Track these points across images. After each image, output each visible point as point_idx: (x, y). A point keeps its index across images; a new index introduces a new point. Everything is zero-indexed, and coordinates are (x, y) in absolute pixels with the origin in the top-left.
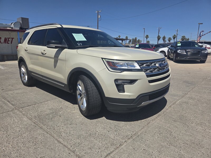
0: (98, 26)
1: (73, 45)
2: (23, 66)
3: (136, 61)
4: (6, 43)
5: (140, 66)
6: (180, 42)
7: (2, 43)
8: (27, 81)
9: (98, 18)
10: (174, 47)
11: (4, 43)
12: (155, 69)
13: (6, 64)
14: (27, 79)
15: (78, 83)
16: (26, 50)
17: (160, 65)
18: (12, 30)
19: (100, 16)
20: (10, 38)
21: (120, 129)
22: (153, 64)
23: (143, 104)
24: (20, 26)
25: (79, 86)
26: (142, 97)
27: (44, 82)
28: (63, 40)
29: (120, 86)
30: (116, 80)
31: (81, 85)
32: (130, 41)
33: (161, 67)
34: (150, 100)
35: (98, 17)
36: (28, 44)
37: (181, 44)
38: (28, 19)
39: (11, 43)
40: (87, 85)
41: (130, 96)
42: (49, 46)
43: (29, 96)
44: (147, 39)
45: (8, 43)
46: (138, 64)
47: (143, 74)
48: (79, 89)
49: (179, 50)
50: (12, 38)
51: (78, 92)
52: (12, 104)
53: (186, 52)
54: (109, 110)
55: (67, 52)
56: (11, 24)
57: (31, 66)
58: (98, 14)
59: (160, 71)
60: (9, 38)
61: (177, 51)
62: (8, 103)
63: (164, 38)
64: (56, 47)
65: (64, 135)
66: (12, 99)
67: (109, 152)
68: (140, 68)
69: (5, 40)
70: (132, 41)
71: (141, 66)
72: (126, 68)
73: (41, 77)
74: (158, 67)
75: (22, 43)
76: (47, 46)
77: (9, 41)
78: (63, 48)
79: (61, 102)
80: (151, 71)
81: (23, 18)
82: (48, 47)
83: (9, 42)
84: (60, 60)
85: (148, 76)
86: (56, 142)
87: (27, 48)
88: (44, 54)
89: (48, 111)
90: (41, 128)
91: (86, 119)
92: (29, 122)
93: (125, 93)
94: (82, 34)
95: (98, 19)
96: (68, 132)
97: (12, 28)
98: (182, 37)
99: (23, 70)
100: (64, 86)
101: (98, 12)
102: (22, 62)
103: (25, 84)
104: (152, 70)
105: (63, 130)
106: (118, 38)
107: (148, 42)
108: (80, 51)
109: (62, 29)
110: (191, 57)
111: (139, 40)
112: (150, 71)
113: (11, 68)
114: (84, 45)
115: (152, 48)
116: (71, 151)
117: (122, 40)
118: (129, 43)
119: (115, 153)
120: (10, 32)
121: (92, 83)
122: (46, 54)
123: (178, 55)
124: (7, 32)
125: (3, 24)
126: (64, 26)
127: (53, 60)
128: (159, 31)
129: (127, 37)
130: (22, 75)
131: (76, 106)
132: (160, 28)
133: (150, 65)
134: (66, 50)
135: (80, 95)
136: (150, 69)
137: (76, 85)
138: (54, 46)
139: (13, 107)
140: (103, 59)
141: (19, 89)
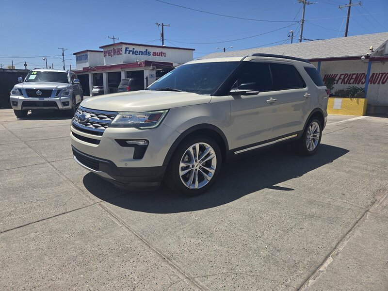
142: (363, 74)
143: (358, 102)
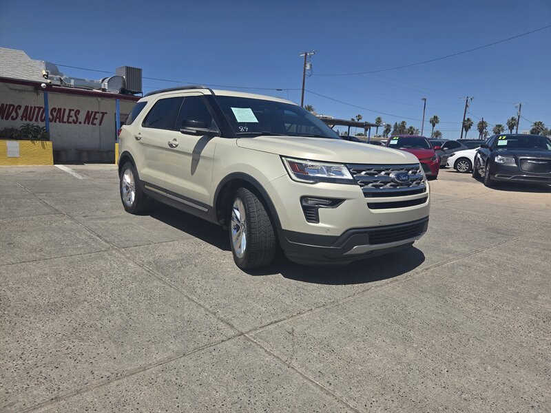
0: (303, 90)
1: (231, 129)
2: (128, 171)
3: (345, 164)
4: (88, 124)
5: (352, 174)
6: (504, 137)
7: (80, 123)
8: (133, 203)
9: (305, 70)
10: (488, 148)
11: (85, 123)
12: (386, 183)
13: (87, 171)
14: (133, 199)
15: (234, 206)
16: (137, 138)
17: (398, 176)
18: (104, 96)
19: (311, 65)
20: (98, 113)
21: (306, 293)
22: (383, 173)
23: (357, 249)
24: (121, 86)
25: (236, 211)
26: (354, 235)
27: (168, 204)
28: (213, 120)
29: (310, 209)
30: (303, 198)
31: (239, 209)
32: (387, 131)
33: (399, 179)
34: (372, 243)
35: (305, 67)
36: (142, 126)
37: (506, 141)
38: (140, 70)
39: (100, 124)
40: (250, 206)
41: (328, 229)
42: (184, 130)
43: (137, 231)
44: (434, 126)
45: (93, 124)
46: (349, 169)
47: (357, 189)
48: (237, 217)
49: (499, 156)
50: (104, 114)
51: (233, 223)
52: (106, 241)
53: (516, 163)
54: (289, 258)
55: (218, 143)
56: (103, 80)
57: (145, 172)
58: (305, 61)
59: (398, 187)
60: (96, 113)
61: (494, 159)
62: (98, 238)
63: (482, 127)
64: (198, 134)
65: (199, 291)
66: (106, 234)
67: (277, 320)
68: (351, 178)
69: (88, 117)
70: (392, 130)
71: (355, 174)
72: (325, 176)
73: (164, 194)
74: (393, 180)
75: (130, 124)
76: (181, 130)
77: (96, 119)
78: (211, 136)
79: (199, 244)
80: (377, 187)
81: (130, 68)
82: (183, 132)
83: (95, 121)
84: (205, 158)
85: (366, 194)
86: (185, 299)
87: (140, 134)
88: (174, 147)
89: (174, 256)
90: (160, 279)
91: (245, 273)
92: (139, 269)
93: (320, 224)
94: (250, 109)
95: (305, 72)
96: (208, 288)
97: (104, 90)
98: (535, 124)
99: (128, 179)
100: (206, 210)
101: (306, 54)
102: (127, 162)
103: (127, 209)
104: (378, 183)
105: (199, 286)
106: (356, 121)
107: (438, 134)
108: (243, 142)
109: (212, 98)
110: (533, 175)
111: (411, 128)
112: (373, 186)
113: (98, 178)
114: (252, 131)
115: (431, 148)
116: (210, 312)
117: (367, 126)
118: (384, 136)
119: (286, 321)
120: (99, 99)
121: (259, 203)
122: (177, 146)
123: (495, 168)
124: (93, 99)
125: (84, 80)
126: (218, 93)
127: (191, 158)
128: (467, 106)
129: (379, 118)
130: (125, 191)
131: (229, 254)
132: (469, 99)
133: (376, 174)
134: (216, 139)
135: (237, 228)
136: (375, 182)
137: (231, 209)
138: (194, 130)
139: (108, 245)
140: (283, 158)
141: (118, 217)
142: (10, 105)
143: (43, 146)
